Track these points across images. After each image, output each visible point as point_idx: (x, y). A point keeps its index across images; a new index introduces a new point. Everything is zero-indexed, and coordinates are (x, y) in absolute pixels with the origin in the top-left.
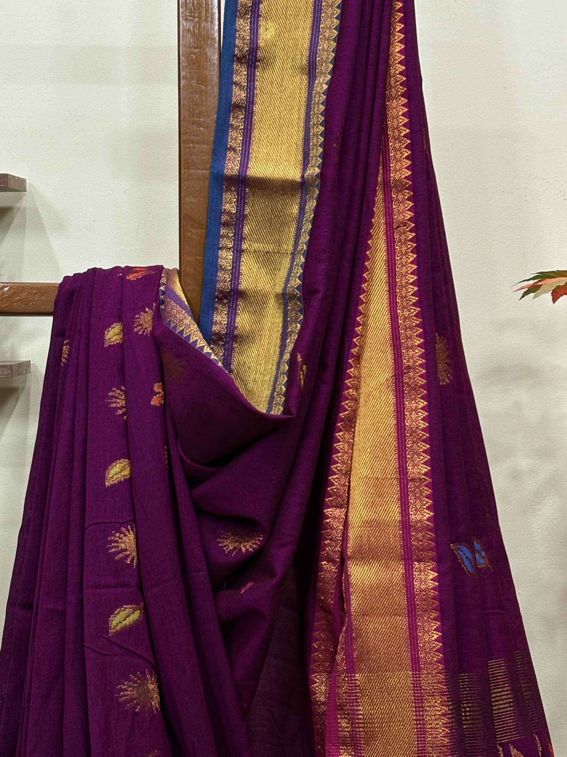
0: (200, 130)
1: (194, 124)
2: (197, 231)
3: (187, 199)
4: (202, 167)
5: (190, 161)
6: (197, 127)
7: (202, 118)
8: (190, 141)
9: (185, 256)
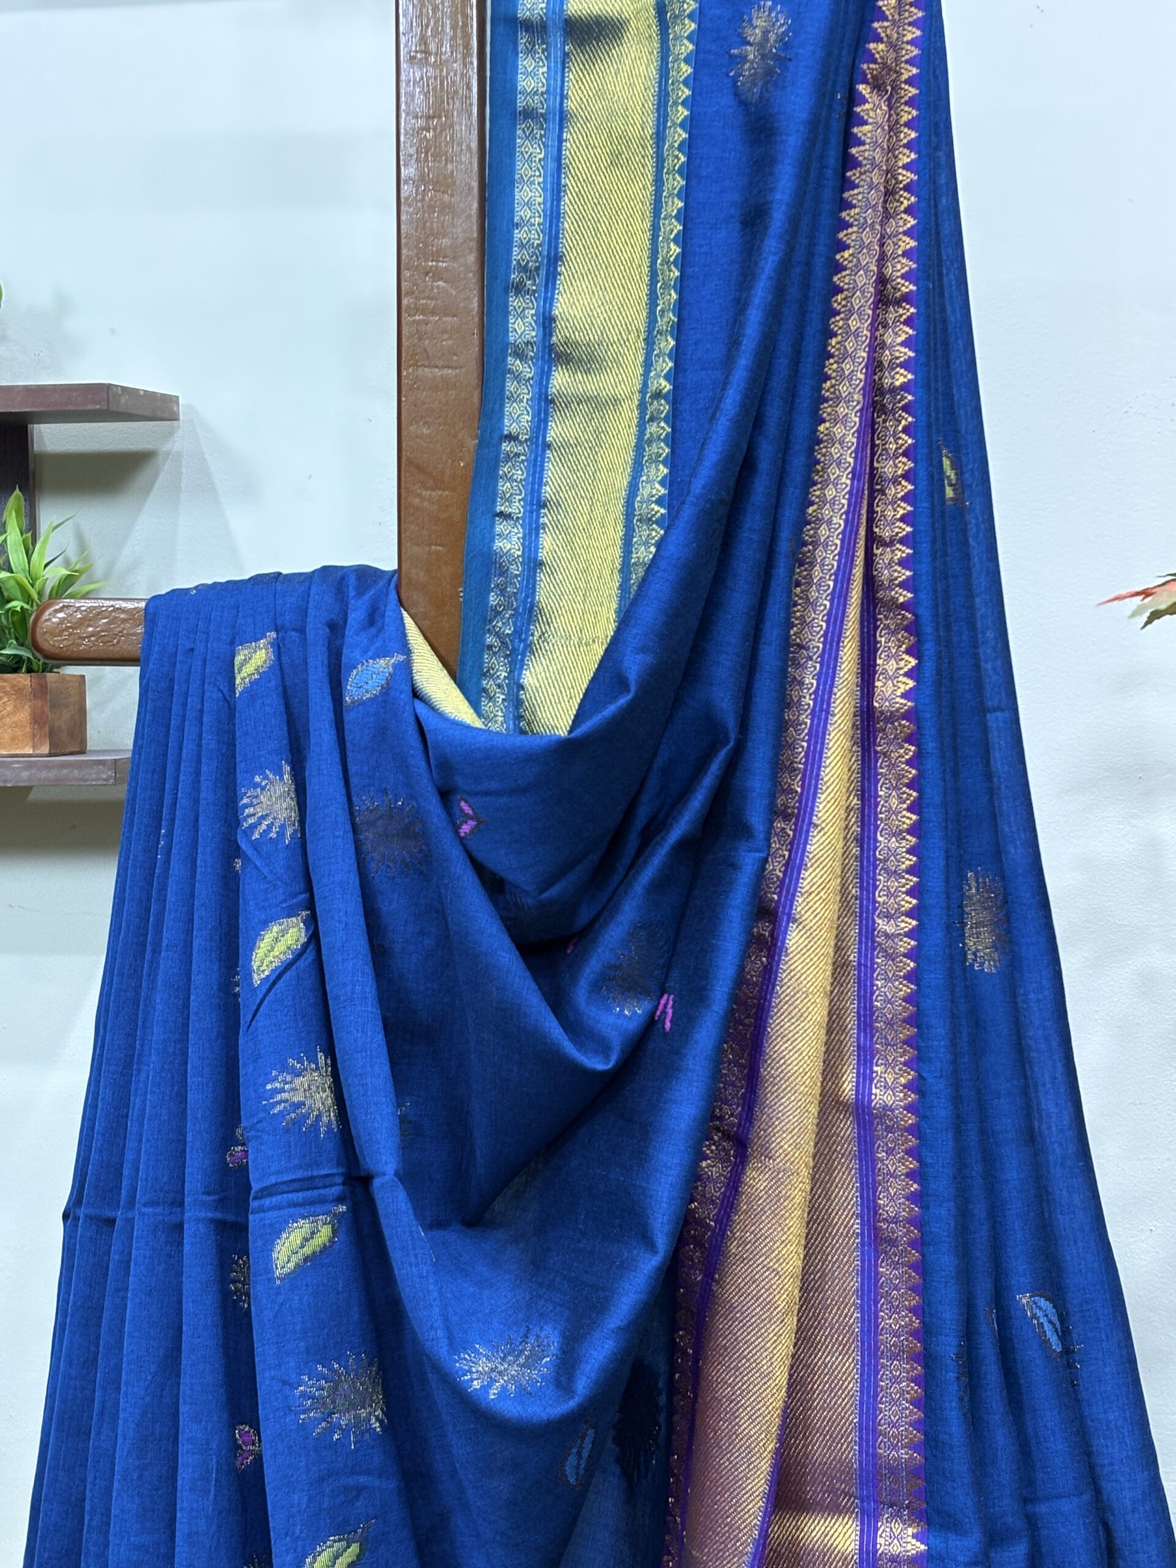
0: (438, 287)
1: (427, 274)
2: (434, 494)
3: (413, 428)
4: (440, 363)
5: (419, 350)
6: (433, 281)
7: (443, 262)
8: (418, 310)
9: (409, 544)
